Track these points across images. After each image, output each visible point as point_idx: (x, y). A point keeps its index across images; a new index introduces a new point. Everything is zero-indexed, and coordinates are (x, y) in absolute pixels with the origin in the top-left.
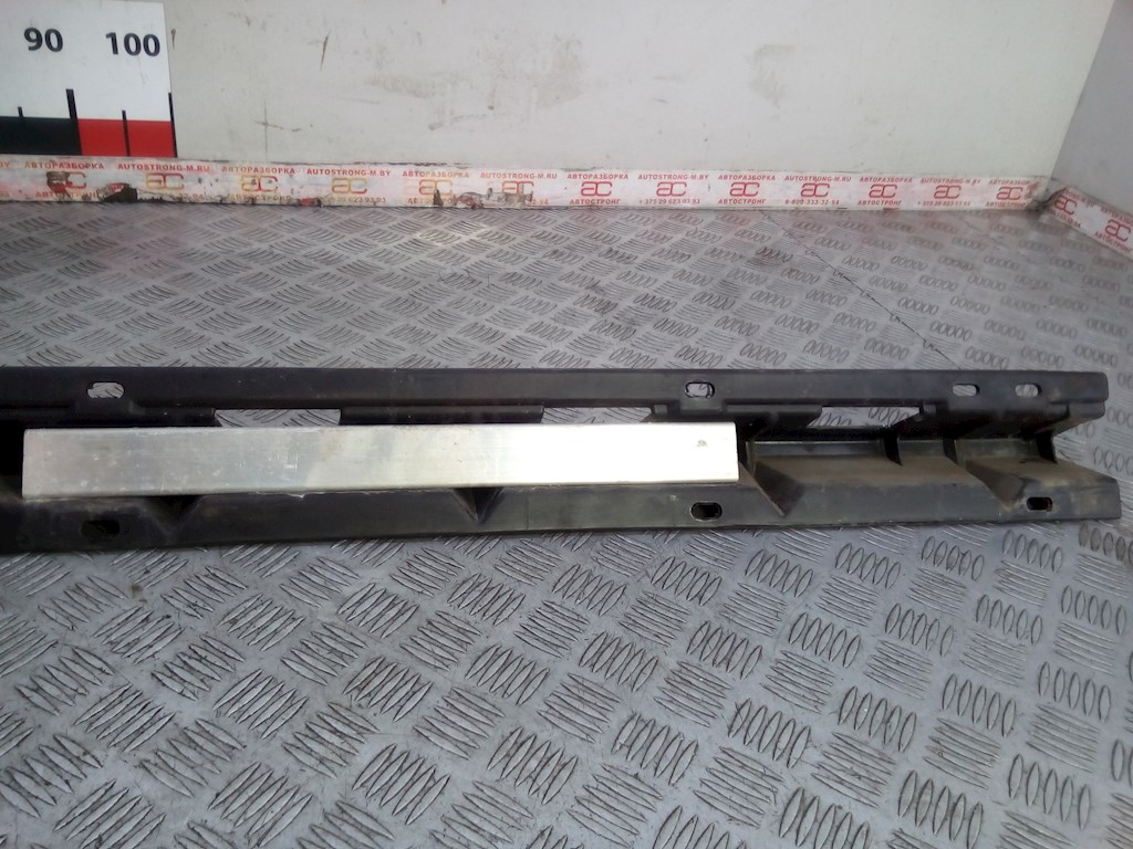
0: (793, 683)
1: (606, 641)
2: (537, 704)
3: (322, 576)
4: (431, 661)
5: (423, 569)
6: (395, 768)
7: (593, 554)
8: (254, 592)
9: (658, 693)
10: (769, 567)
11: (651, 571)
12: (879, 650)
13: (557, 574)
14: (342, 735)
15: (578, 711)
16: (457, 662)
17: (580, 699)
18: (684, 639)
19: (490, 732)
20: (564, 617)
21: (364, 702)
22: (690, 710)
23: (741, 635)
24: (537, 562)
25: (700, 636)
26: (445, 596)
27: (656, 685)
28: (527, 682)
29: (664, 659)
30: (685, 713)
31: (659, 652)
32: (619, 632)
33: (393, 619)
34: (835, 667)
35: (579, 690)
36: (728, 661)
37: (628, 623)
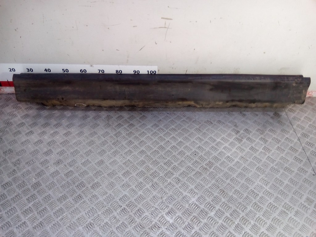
0: (254, 229)
1: (227, 218)
2: (216, 227)
3: (186, 199)
4: (202, 217)
5: (201, 199)
6: (197, 235)
7: (227, 200)
8: (177, 201)
9: (233, 228)
10: (256, 206)
11: (236, 205)
12: (269, 225)
13: (221, 203)
14: (190, 228)
15: (222, 230)
16: (205, 218)
17: (222, 228)
18: (239, 218)
19: (209, 231)
20: (221, 212)
21: (193, 223)
22: (238, 232)
23: (248, 219)
24: (218, 200)
25: (242, 219)
26: (204, 205)
27: (233, 226)
28: (215, 223)
29: (235, 222)
30: (237, 232)
31: (235, 221)
32: (229, 216)
33: (197, 209)
34: (261, 227)
35: (222, 226)
36: (245, 224)
37: (231, 215)
